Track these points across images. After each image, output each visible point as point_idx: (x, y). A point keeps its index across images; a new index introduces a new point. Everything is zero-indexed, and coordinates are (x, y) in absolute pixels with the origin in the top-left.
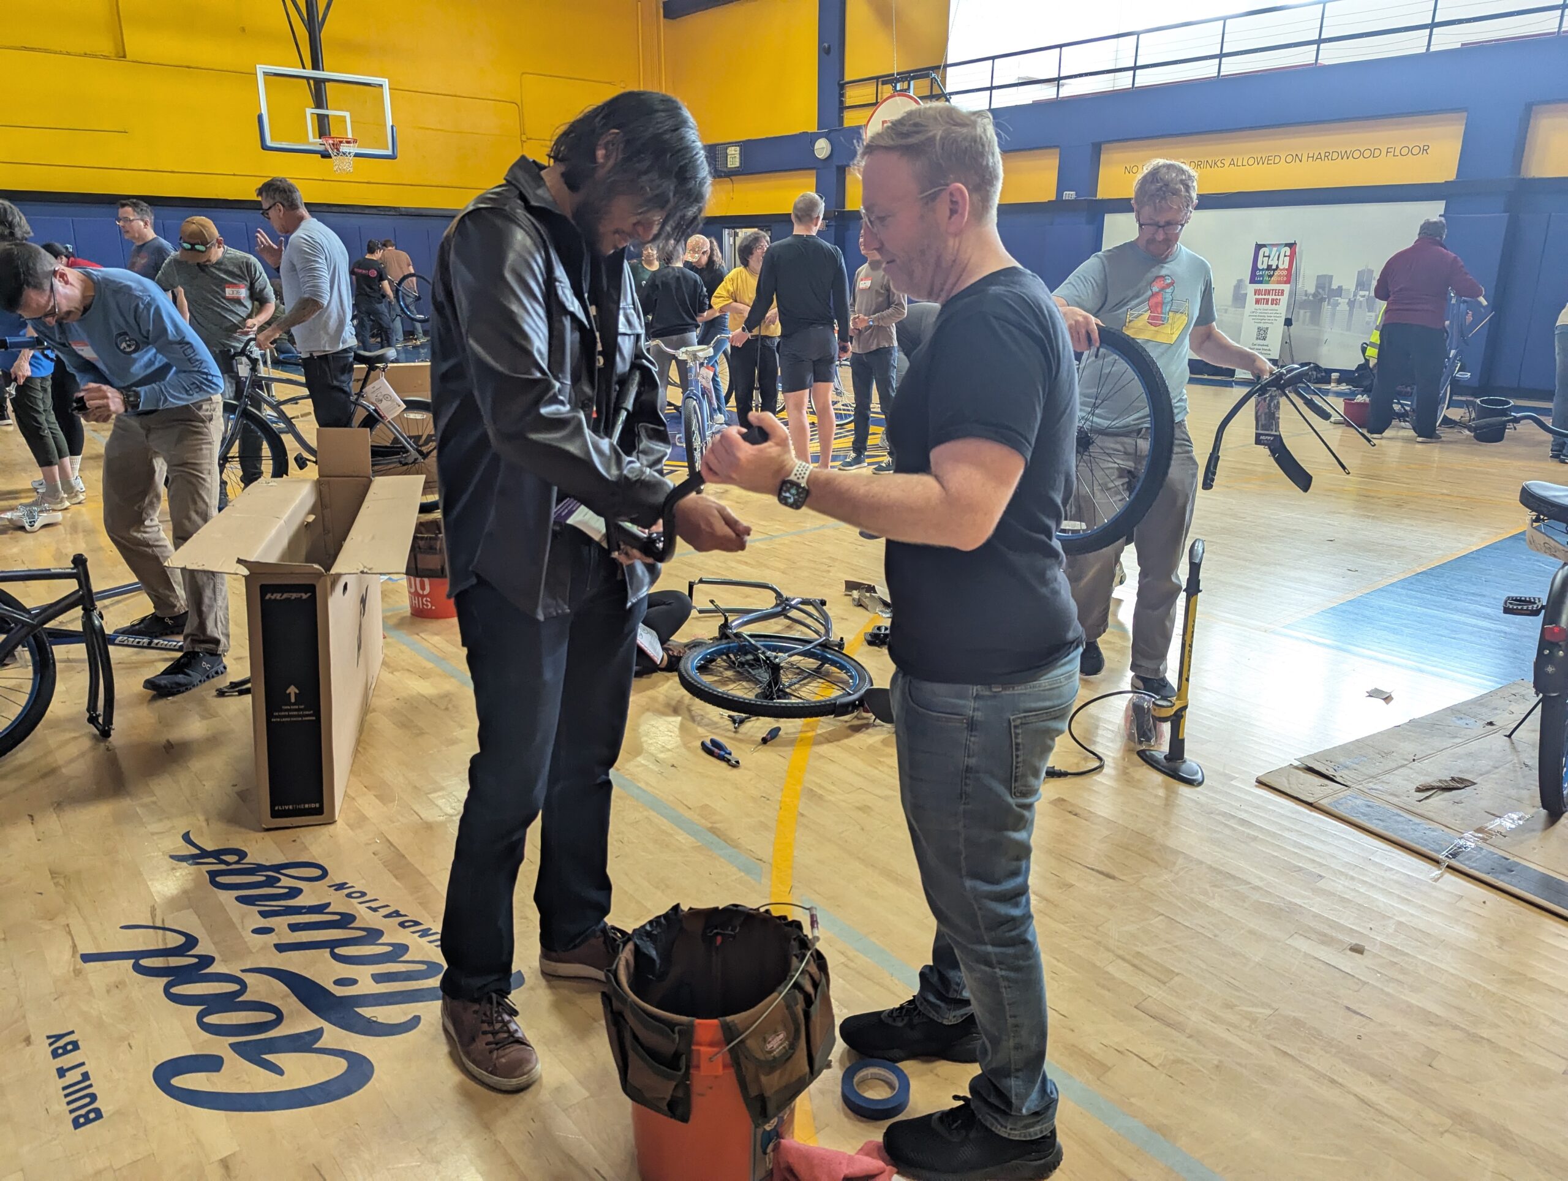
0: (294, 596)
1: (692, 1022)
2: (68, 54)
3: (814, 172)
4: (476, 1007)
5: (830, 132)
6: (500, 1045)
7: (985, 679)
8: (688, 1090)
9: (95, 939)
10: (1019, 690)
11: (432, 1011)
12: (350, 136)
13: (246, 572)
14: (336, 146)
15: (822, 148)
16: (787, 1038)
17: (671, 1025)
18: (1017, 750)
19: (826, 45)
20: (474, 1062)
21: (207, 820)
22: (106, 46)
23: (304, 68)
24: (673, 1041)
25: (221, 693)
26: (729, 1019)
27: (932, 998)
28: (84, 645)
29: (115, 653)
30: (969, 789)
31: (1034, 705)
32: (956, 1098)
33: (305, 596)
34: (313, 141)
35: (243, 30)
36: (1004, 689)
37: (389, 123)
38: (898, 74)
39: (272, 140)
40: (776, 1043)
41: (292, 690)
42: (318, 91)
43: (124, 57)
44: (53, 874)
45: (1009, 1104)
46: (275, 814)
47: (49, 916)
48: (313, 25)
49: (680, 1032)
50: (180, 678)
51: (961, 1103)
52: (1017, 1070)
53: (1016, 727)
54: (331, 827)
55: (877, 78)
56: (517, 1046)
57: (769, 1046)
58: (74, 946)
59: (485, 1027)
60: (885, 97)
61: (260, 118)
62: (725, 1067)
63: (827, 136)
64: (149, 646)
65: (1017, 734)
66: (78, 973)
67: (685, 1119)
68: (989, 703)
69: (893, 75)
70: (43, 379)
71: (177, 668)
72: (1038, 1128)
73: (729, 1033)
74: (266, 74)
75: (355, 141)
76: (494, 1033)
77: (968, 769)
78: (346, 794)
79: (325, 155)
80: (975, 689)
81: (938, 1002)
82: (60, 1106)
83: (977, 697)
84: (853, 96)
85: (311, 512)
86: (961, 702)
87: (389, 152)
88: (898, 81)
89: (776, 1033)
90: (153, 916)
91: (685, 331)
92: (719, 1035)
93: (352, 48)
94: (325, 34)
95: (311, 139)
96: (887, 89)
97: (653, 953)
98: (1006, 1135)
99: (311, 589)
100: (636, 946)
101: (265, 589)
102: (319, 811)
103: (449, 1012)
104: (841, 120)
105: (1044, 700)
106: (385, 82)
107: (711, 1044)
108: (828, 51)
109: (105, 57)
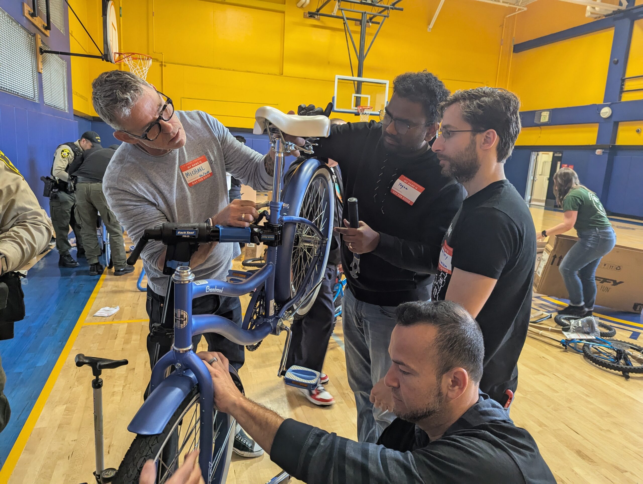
2: (262, 73)
3: (598, 124)
5: (611, 104)
12: (369, 106)
14: (362, 110)
15: (606, 112)
19: (616, 60)
22: (276, 70)
23: (353, 76)
39: (337, 107)
42: (359, 87)
43: (282, 74)
48: (361, 58)
61: (333, 98)
63: (608, 106)
74: (339, 79)
75: (371, 108)
79: (357, 114)
84: (628, 85)
95: (352, 107)
104: (620, 98)
106: (388, 82)
108: (617, 63)
109: (275, 75)
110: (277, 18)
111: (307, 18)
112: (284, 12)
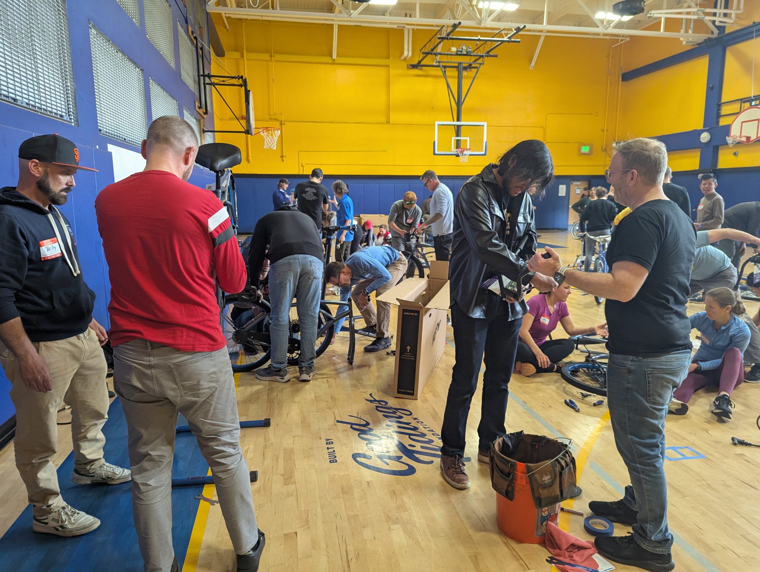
0: (413, 314)
1: (515, 462)
2: (371, 123)
3: (700, 149)
4: (451, 459)
5: (710, 129)
6: (458, 473)
7: (636, 354)
8: (513, 488)
9: (341, 417)
10: (651, 360)
11: (438, 461)
12: (468, 147)
13: (399, 304)
14: (462, 152)
15: (705, 137)
16: (551, 478)
17: (508, 462)
18: (649, 383)
19: (711, 86)
20: (448, 476)
21: (378, 391)
22: (383, 119)
23: (454, 121)
24: (508, 467)
25: (388, 354)
26: (529, 464)
27: (629, 498)
28: (349, 332)
29: (356, 335)
30: (629, 397)
31: (657, 367)
32: (628, 533)
33: (416, 315)
34: (454, 150)
35: (433, 108)
36: (643, 358)
37: (485, 140)
38: (754, 97)
39: (438, 151)
40: (547, 479)
41: (408, 348)
42: (458, 130)
43: (389, 122)
44: (332, 397)
45: (646, 534)
46: (399, 392)
47: (330, 408)
48: (459, 104)
49: (511, 465)
50: (375, 347)
51: (630, 535)
52: (651, 521)
53: (648, 374)
54: (416, 401)
55: (741, 100)
56: (463, 475)
57: (544, 479)
58: (335, 418)
59: (453, 466)
60: (745, 108)
61: (434, 143)
62: (526, 483)
63: (708, 131)
64: (368, 335)
65: (649, 377)
66: (335, 425)
67: (511, 499)
68: (637, 363)
69: (751, 97)
70: (349, 242)
71: (374, 343)
72: (660, 549)
73: (529, 470)
74: (439, 125)
75: (470, 149)
76: (456, 469)
77: (628, 389)
78: (422, 392)
79: (457, 156)
80: (631, 357)
81: (631, 500)
82: (327, 456)
83: (632, 361)
84: (725, 110)
85: (425, 291)
86: (626, 362)
87: (483, 153)
88: (753, 100)
89: (547, 475)
90: (358, 415)
91: (604, 229)
92: (525, 471)
93: (473, 111)
94: (463, 107)
95: (453, 149)
96: (747, 105)
97: (510, 444)
98: (645, 548)
99: (418, 312)
100: (504, 439)
101: (404, 311)
102: (412, 394)
103: (443, 461)
104: (718, 122)
105: (662, 365)
106: (485, 124)
107: (522, 473)
108: (712, 89)
109: (382, 123)
110: (382, 72)
111: (410, 69)
112: (388, 66)
